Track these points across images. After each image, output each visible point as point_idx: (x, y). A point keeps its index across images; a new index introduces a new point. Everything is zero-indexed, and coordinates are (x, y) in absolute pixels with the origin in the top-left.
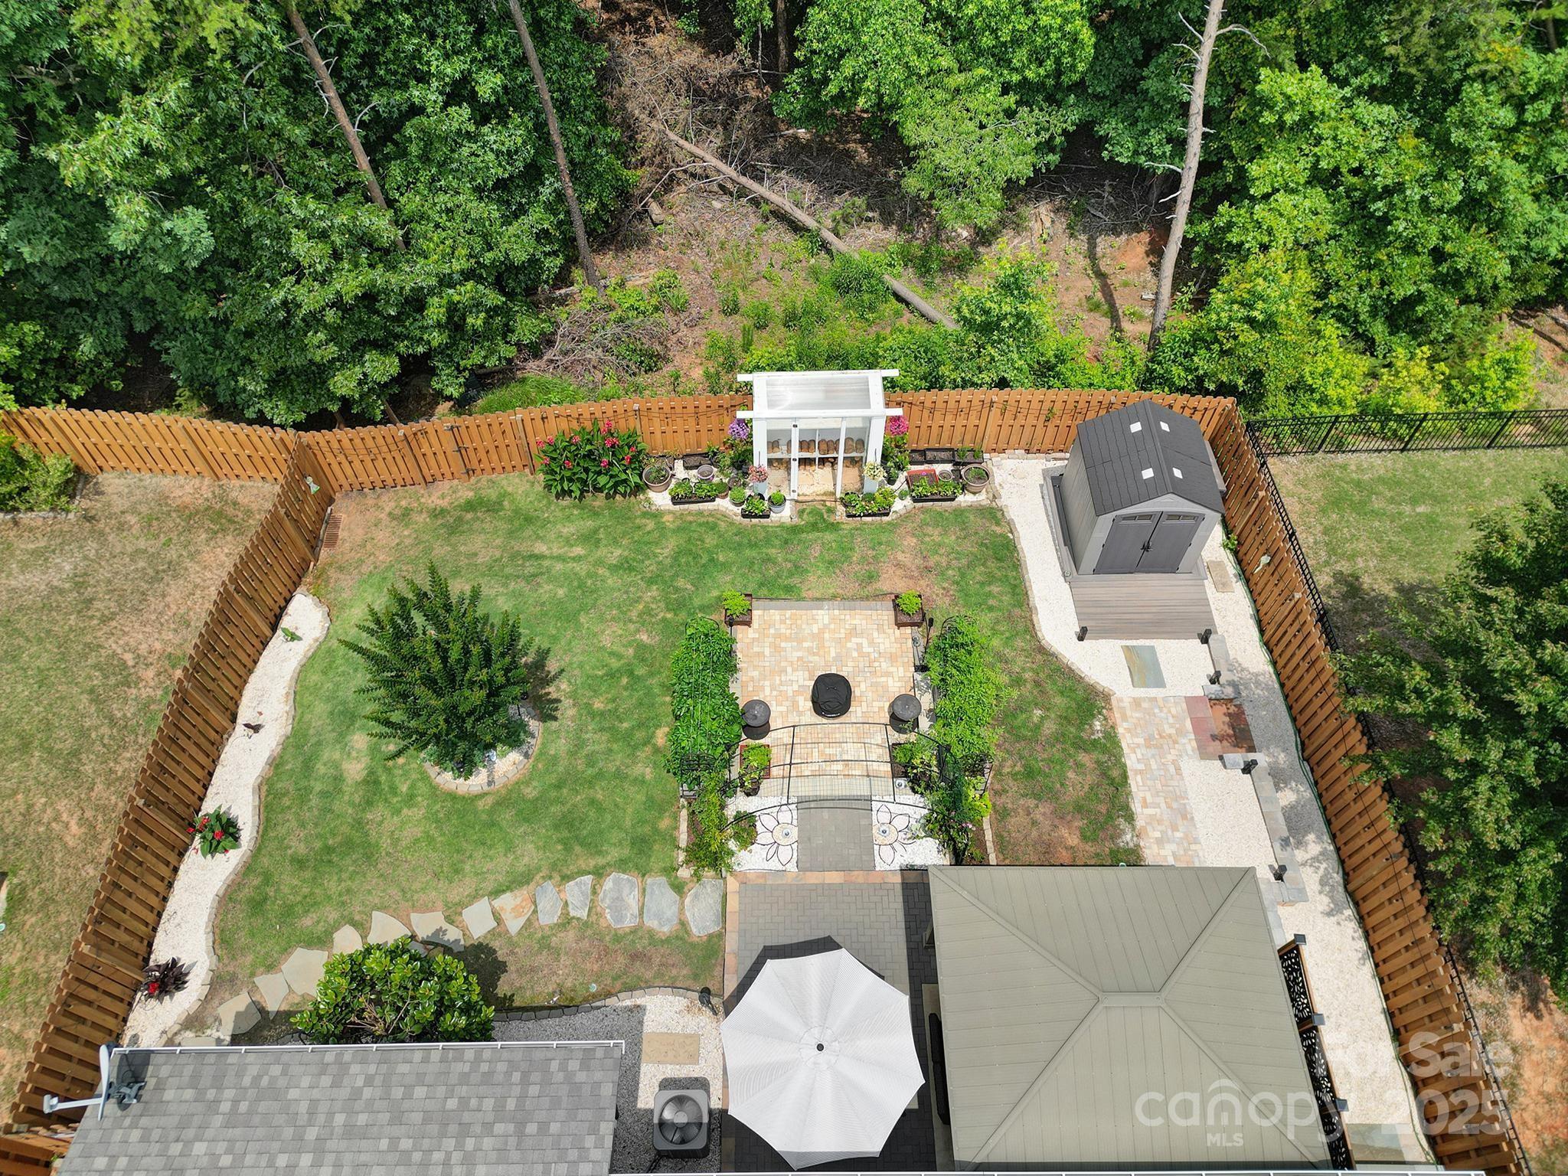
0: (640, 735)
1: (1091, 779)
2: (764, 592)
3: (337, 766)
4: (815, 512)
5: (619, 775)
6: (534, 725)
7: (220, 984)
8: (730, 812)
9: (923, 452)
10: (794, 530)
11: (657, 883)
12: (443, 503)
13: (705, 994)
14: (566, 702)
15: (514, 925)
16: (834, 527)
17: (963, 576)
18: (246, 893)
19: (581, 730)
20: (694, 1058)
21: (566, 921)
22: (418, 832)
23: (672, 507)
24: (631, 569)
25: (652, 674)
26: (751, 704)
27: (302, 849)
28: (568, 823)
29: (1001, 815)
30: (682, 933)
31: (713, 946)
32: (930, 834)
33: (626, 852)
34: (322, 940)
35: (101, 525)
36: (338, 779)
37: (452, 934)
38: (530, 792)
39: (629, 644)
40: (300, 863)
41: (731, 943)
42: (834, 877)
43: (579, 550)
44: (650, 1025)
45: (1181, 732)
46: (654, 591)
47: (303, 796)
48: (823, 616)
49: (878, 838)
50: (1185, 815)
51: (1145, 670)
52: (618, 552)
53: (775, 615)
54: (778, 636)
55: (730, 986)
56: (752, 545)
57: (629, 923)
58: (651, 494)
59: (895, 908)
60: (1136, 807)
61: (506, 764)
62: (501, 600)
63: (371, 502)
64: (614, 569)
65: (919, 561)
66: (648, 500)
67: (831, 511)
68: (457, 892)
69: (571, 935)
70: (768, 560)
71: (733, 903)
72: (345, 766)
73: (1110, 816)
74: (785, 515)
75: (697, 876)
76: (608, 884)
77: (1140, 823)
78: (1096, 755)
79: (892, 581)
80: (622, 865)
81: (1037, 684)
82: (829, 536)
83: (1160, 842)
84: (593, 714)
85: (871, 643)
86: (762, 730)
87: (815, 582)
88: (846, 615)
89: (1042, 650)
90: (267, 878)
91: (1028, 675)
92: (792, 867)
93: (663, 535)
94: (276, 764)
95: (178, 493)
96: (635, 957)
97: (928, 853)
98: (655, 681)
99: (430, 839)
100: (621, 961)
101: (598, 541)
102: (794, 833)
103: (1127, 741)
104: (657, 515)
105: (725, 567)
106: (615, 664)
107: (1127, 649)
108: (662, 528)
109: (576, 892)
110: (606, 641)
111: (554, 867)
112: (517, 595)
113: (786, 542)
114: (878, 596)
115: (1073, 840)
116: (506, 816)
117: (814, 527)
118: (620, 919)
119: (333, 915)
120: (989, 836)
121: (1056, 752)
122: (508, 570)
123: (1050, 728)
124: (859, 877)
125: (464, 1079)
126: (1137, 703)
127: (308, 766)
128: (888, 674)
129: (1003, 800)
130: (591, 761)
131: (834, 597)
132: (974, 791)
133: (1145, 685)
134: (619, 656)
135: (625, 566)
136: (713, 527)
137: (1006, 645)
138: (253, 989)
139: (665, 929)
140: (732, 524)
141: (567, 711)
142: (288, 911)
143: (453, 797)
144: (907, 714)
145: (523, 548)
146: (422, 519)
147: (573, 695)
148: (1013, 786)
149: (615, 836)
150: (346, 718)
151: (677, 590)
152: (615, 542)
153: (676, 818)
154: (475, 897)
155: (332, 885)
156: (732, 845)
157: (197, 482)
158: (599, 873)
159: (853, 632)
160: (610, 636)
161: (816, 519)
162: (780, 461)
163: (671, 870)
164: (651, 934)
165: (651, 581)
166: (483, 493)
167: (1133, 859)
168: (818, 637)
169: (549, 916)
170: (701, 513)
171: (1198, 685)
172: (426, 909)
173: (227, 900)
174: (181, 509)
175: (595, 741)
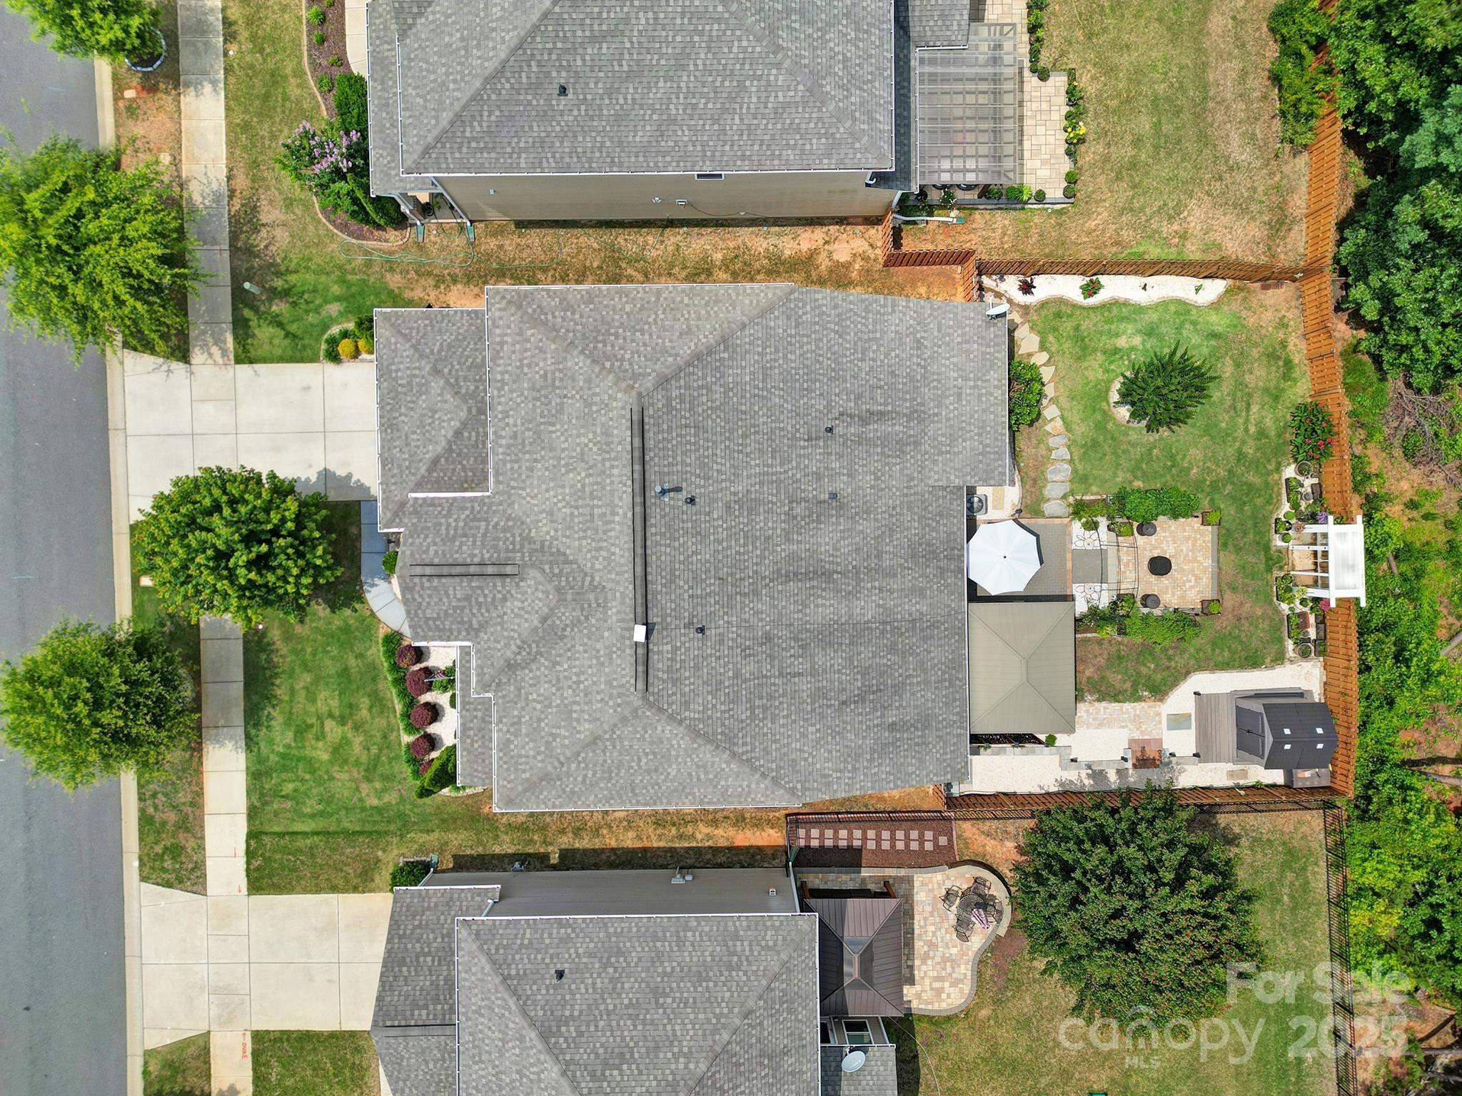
0: (1139, 474)
1: (1118, 686)
2: (1224, 531)
3: (1124, 333)
4: (1279, 560)
5: (1118, 465)
6: (1144, 423)
7: (1025, 309)
8: (1099, 519)
9: (1323, 622)
10: (1267, 548)
11: (1066, 487)
12: (1291, 347)
13: (1019, 511)
14: (1157, 436)
15: (1048, 428)
16: (1269, 570)
17: (1235, 638)
18: (1063, 308)
19: (1142, 445)
20: (995, 507)
21: (1050, 450)
22: (1091, 378)
23: (1284, 478)
24: (1239, 460)
25: (1172, 476)
26: (1154, 527)
27: (1083, 328)
28: (1095, 444)
29: (1100, 642)
30: (1043, 500)
31: (1038, 513)
32: (1090, 609)
33: (1081, 472)
34: (1043, 347)
35: (1273, 162)
36: (1117, 335)
37: (1045, 402)
38: (1110, 426)
39: (1190, 463)
40: (1077, 328)
41: (1041, 521)
42: (1069, 565)
43: (1252, 429)
44: (1007, 489)
45: (1142, 732)
46: (1223, 473)
47: (1109, 321)
48: (1208, 563)
49: (1088, 586)
50: (1100, 725)
51: (1178, 722)
52: (1251, 451)
53: (1209, 538)
54: (1195, 540)
55: (1023, 521)
56: (1255, 525)
57: (1049, 477)
58: (1293, 466)
59: (1056, 591)
60: (1104, 704)
61: (1124, 412)
62: (1219, 394)
63: (1293, 304)
64: (1240, 452)
65: (1244, 615)
66: (1289, 464)
67: (1281, 568)
68: (1063, 400)
69: (1044, 453)
70: (1245, 533)
71: (1057, 521)
72: (1124, 337)
73: (1099, 691)
74: (1278, 542)
75: (1069, 505)
76: (1066, 466)
77: (1096, 704)
78: (1130, 690)
79: (1230, 600)
80: (1075, 471)
81: (1168, 668)
82: (1262, 567)
83: (1087, 711)
84: (1150, 450)
85: (1191, 587)
86: (1141, 532)
87: (1229, 558)
88: (1208, 575)
89: (1188, 673)
90: (1070, 316)
91: (1173, 664)
92: (1074, 547)
93: (1262, 475)
94: (1126, 303)
95: (1296, 197)
96: (1035, 481)
97: (1081, 607)
98: (1168, 477)
99: (1087, 384)
100: (1033, 475)
101: (1259, 439)
102: (1090, 548)
103: (1138, 707)
104: (1278, 469)
105: (1241, 510)
106: (1179, 458)
107: (1190, 715)
108: (1269, 473)
109: (1064, 453)
110: (1193, 451)
111: (1074, 441)
112: (1222, 401)
113: (1258, 543)
114: (1220, 591)
115: (1088, 673)
116: (1098, 416)
117: (1269, 558)
118: (1051, 473)
119: (1053, 349)
120: (1089, 635)
121: (1131, 671)
122: (1239, 394)
123: (1144, 670)
124: (1069, 576)
125: (996, 431)
126: (1159, 714)
127: (1123, 319)
128: (1173, 594)
129: (1106, 645)
130: (1124, 452)
131: (1220, 568)
132: (1110, 631)
133: (1168, 720)
134: (1183, 459)
135: (1240, 456)
136: (1269, 502)
137: (1191, 655)
138: (1023, 323)
139: (1046, 492)
140: (1271, 513)
141: (1153, 437)
142: (1055, 329)
143: (1108, 390)
144: (1149, 602)
145: (1256, 398)
146: (1281, 335)
147: (1161, 439)
148: (1113, 649)
149: (1088, 467)
150: (1150, 332)
151: (1224, 486)
152: (1258, 449)
153: (1097, 494)
154: (1061, 409)
155: (1067, 345)
156: (1084, 520)
157: (1304, 205)
158: (1071, 461)
159: (1198, 578)
160: (1195, 453)
161: (1276, 560)
162: (1316, 539)
163: (1072, 493)
164: (1044, 486)
165: (1230, 471)
166: (1297, 369)
167: (1078, 698)
168: (1195, 560)
169: (1052, 442)
170: (1279, 494)
171: (1168, 746)
172: (1056, 389)
173: (1061, 301)
174: (1285, 202)
175: (1136, 453)
